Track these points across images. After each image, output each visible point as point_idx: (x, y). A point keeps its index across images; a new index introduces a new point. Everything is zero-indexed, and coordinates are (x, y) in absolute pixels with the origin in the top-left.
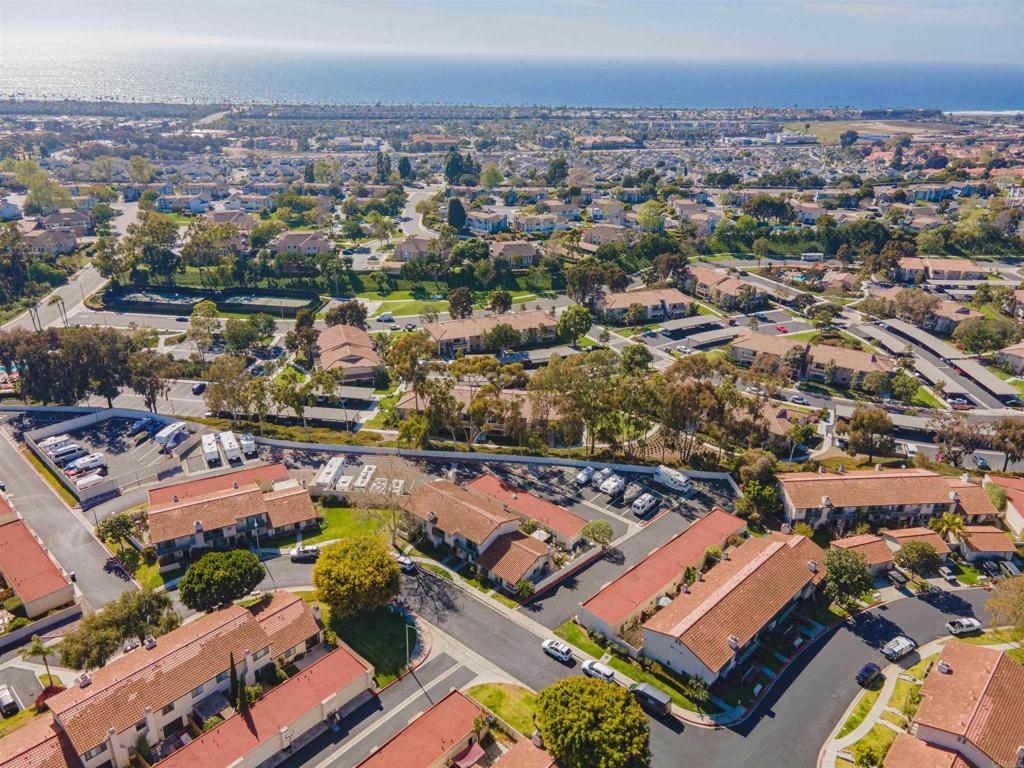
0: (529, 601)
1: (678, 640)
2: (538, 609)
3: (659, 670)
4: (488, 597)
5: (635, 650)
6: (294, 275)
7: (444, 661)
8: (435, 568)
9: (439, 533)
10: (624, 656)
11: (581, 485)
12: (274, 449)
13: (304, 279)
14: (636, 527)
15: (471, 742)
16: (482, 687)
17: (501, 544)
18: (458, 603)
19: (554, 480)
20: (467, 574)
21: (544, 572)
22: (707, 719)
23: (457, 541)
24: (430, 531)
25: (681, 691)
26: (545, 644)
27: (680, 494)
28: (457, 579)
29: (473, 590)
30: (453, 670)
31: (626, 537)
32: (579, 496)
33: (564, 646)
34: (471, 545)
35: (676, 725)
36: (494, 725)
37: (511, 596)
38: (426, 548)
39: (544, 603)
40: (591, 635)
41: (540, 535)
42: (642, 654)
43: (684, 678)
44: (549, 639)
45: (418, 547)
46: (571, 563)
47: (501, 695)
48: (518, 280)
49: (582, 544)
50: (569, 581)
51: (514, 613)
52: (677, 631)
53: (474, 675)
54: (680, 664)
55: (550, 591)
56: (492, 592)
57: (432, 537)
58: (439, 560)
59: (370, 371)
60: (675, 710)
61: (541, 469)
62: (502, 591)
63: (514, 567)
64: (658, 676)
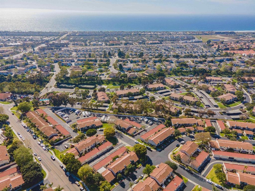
0: (133, 136)
1: (152, 141)
2: (134, 137)
3: (150, 145)
4: (127, 136)
5: (147, 142)
6: (91, 81)
7: (121, 143)
8: (120, 132)
9: (120, 127)
11: (142, 120)
12: (94, 114)
13: (93, 81)
14: (149, 126)
15: (125, 152)
16: (127, 147)
17: (129, 129)
18: (123, 136)
19: (137, 119)
20: (124, 133)
21: (135, 133)
22: (156, 150)
23: (123, 128)
24: (119, 126)
25: (152, 147)
26: (135, 142)
27: (157, 122)
28: (123, 133)
29: (125, 135)
30: (123, 144)
31: (148, 128)
32: (141, 122)
33: (137, 142)
34: (125, 129)
35: (151, 151)
36: (128, 150)
37: (131, 136)
38: (118, 129)
39: (135, 137)
40: (141, 141)
41: (135, 127)
43: (153, 145)
44: (136, 141)
45: (117, 129)
46: (139, 131)
47: (129, 147)
48: (133, 81)
49: (141, 129)
50: (139, 134)
51: (131, 138)
52: (152, 140)
53: (125, 145)
54: (153, 144)
55: (136, 135)
56: (128, 135)
57: (119, 128)
58: (120, 131)
59: (107, 100)
60: (152, 149)
63: (131, 132)
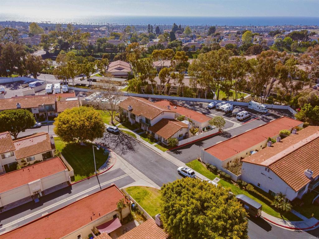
0: (174, 148)
1: (267, 168)
2: (180, 153)
3: (252, 189)
4: (153, 146)
5: (236, 177)
7: (119, 172)
8: (129, 133)
9: (133, 116)
10: (229, 180)
11: (210, 108)
14: (238, 125)
15: (115, 217)
16: (136, 187)
17: (163, 122)
18: (135, 147)
19: (197, 107)
20: (144, 136)
21: (186, 137)
22: (289, 224)
23: (141, 120)
25: (268, 204)
26: (179, 169)
27: (262, 114)
28: (139, 137)
29: (147, 143)
30: (122, 177)
31: (232, 128)
32: (209, 112)
33: (190, 171)
34: (148, 121)
35: (266, 226)
36: (135, 209)
37: (165, 146)
38: (127, 124)
39: (183, 151)
40: (208, 167)
41: (186, 122)
42: (240, 178)
44: (182, 166)
46: (199, 135)
47: (146, 193)
49: (209, 128)
50: (199, 143)
51: (166, 154)
52: (266, 163)
53: (133, 181)
54: (267, 185)
55: (188, 146)
56: (155, 144)
58: (132, 130)
59: (126, 74)
60: (264, 214)
61: (192, 103)
62: (161, 144)
64: (251, 193)
